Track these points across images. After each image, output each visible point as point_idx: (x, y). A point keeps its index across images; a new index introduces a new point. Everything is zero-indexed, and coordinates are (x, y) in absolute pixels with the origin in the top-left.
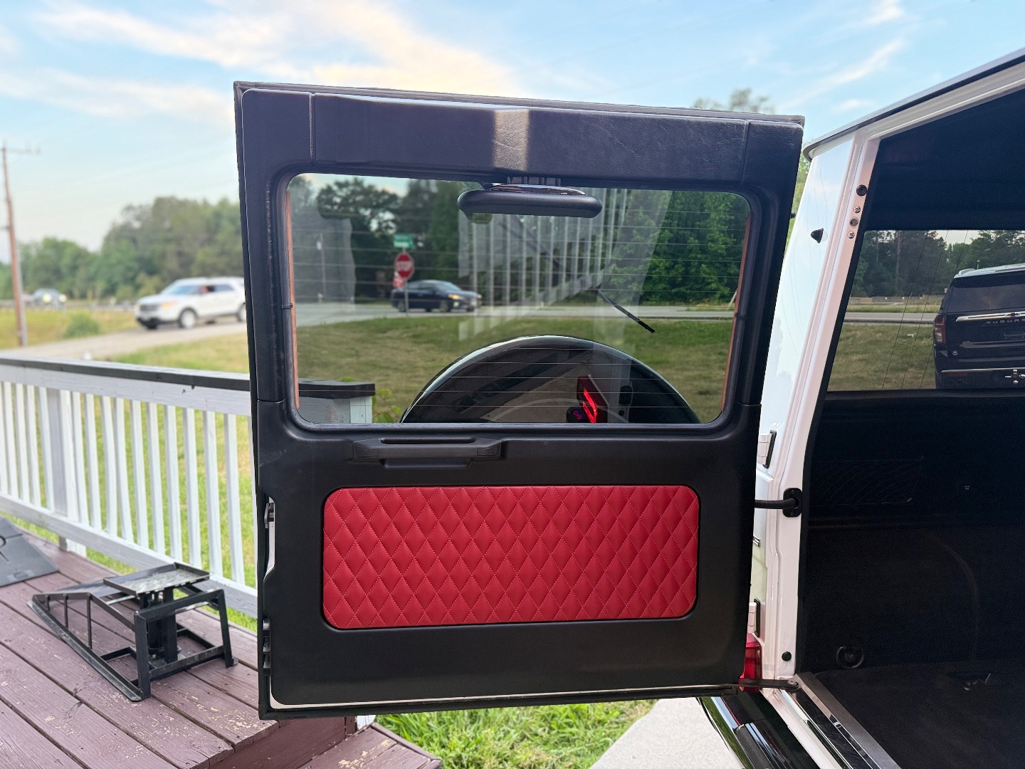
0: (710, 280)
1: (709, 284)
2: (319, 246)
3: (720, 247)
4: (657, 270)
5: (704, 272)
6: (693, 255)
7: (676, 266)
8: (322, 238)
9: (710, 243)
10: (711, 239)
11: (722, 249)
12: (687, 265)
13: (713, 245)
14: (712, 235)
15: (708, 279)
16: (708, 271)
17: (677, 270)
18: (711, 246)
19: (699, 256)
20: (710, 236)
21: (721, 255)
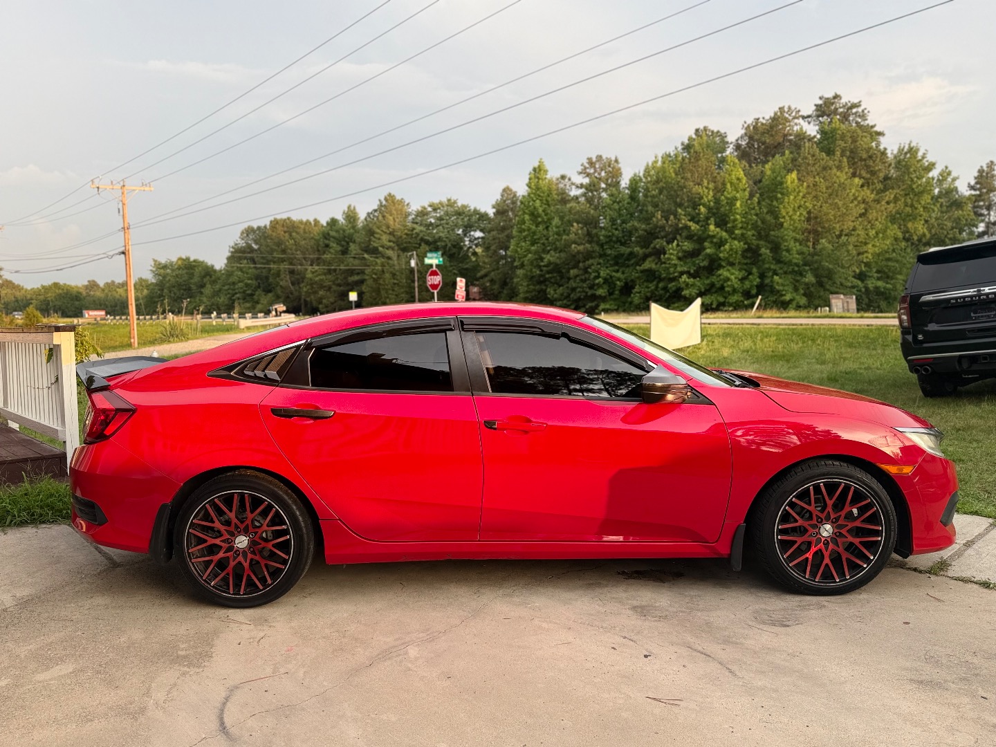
0: (784, 293)
1: (785, 295)
2: (413, 263)
3: (797, 258)
4: (729, 283)
5: (778, 283)
6: (767, 266)
7: (751, 277)
8: (415, 256)
9: (784, 253)
10: (786, 248)
11: (798, 259)
12: (762, 276)
13: (787, 254)
14: (786, 244)
15: (783, 290)
16: (780, 281)
17: (751, 281)
18: (785, 256)
19: (772, 267)
20: (785, 246)
21: (797, 265)
